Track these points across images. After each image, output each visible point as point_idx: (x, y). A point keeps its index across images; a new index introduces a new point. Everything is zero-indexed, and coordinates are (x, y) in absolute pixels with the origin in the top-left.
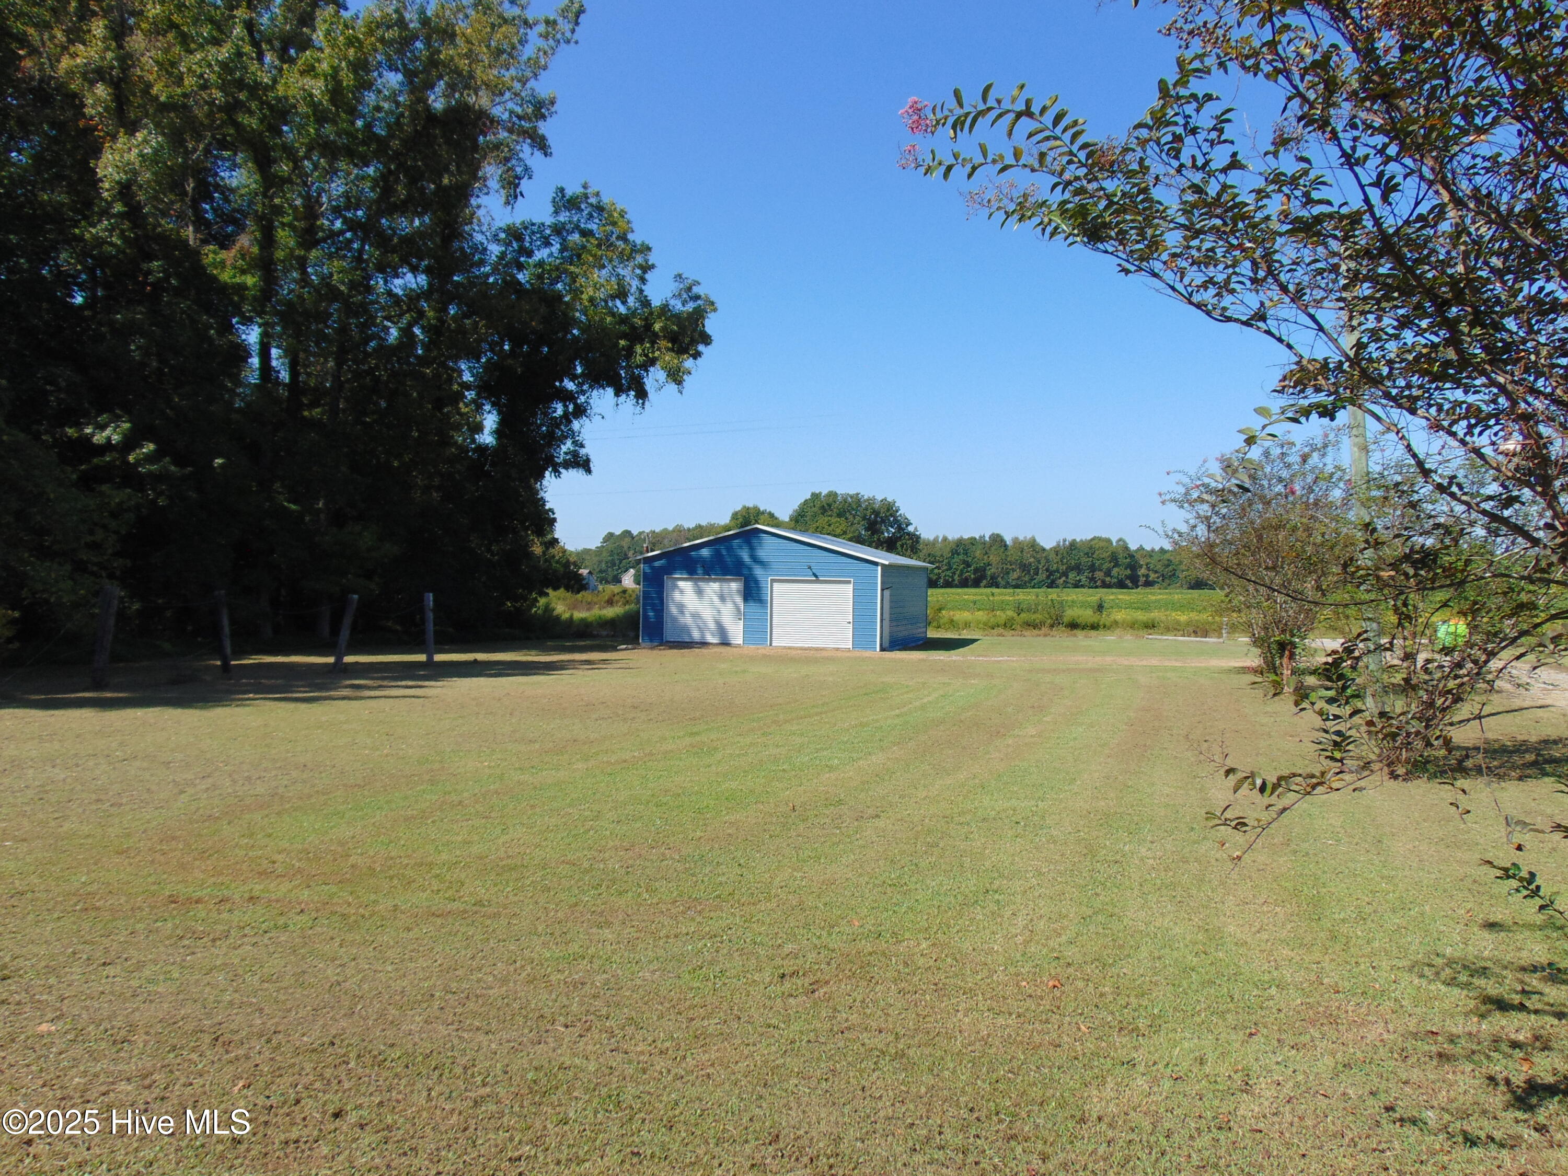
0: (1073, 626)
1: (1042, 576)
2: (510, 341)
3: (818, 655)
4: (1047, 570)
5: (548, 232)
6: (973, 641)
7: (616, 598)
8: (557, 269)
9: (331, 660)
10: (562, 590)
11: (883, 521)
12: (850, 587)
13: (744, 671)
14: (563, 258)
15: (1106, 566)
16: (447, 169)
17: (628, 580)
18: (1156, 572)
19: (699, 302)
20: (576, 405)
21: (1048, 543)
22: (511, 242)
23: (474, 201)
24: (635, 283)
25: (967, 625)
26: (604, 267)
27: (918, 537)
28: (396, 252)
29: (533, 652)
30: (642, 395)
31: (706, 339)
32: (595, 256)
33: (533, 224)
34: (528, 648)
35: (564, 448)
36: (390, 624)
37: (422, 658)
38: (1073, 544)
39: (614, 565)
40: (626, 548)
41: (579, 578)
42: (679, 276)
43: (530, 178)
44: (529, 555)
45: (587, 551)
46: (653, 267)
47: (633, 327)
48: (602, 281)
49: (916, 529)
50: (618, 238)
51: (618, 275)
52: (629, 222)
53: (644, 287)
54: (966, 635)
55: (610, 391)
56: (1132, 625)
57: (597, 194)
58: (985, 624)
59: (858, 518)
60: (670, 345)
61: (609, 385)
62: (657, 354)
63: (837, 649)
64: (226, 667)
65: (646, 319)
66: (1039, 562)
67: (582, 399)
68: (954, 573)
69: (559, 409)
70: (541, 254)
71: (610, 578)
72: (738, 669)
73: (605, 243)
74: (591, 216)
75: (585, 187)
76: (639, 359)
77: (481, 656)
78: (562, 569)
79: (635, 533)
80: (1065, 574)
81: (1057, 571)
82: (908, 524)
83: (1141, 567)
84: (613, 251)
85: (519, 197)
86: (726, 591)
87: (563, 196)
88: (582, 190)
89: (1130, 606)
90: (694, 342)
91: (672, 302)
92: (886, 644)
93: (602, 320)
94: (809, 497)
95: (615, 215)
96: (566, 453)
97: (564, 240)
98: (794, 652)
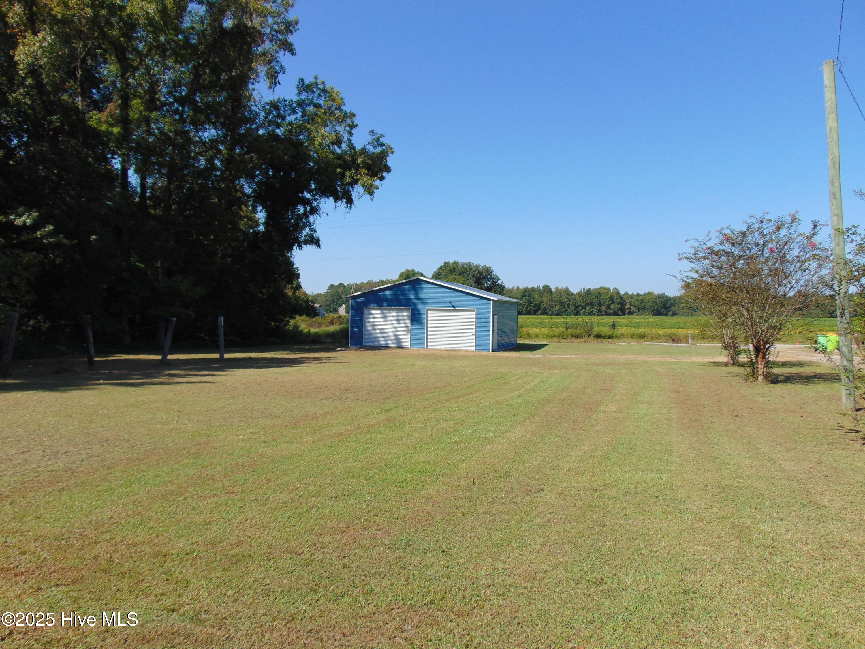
0: (598, 336)
1: (572, 309)
2: (272, 169)
3: (456, 354)
4: (575, 305)
5: (295, 105)
6: (544, 346)
7: (335, 321)
8: (300, 126)
9: (159, 357)
10: (304, 316)
11: (484, 278)
12: (474, 314)
13: (413, 365)
14: (303, 120)
15: (608, 303)
16: (234, 66)
17: (342, 311)
18: (635, 306)
19: (384, 147)
20: (311, 207)
21: (575, 290)
22: (272, 111)
23: (251, 86)
24: (346, 136)
25: (537, 336)
26: (327, 126)
27: (504, 287)
28: (203, 113)
29: (286, 352)
30: (350, 201)
31: (388, 170)
32: (322, 119)
33: (285, 101)
34: (283, 350)
35: (304, 233)
36: (202, 335)
37: (217, 356)
38: (589, 291)
39: (334, 302)
40: (340, 293)
41: (314, 309)
42: (372, 132)
43: (284, 73)
44: (285, 295)
45: (319, 295)
46: (356, 126)
47: (345, 161)
48: (326, 134)
49: (502, 282)
50: (336, 109)
51: (336, 131)
52: (342, 99)
53: (351, 138)
54: (538, 342)
55: (331, 199)
56: (632, 336)
57: (323, 83)
58: (547, 336)
59: (470, 276)
60: (367, 172)
61: (331, 195)
62: (359, 177)
63: (466, 350)
64: (91, 363)
65: (353, 156)
66: (570, 301)
67: (315, 204)
68: (523, 307)
69: (301, 209)
70: (291, 118)
71: (332, 310)
72: (409, 363)
73: (328, 111)
74: (320, 95)
75: (316, 78)
76: (348, 180)
77: (254, 355)
78: (304, 304)
79: (346, 285)
80: (585, 308)
81: (580, 306)
82: (498, 279)
83: (626, 303)
84: (333, 116)
85: (277, 84)
86: (400, 316)
87: (303, 84)
88: (314, 80)
89: (627, 325)
90: (381, 170)
91: (368, 147)
92: (495, 348)
93: (327, 156)
94: (443, 264)
95: (334, 95)
96: (305, 236)
97: (304, 110)
98: (442, 352)
